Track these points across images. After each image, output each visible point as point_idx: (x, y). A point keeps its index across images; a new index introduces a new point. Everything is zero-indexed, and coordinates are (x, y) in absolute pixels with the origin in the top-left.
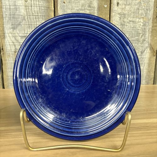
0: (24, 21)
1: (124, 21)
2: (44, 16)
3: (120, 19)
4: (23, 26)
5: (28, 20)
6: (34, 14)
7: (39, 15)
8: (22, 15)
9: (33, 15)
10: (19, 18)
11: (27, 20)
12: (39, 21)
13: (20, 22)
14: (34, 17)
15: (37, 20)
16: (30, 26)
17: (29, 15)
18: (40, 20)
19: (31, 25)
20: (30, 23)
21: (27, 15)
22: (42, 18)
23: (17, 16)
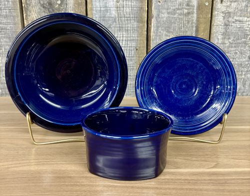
0: (114, 23)
1: (228, 21)
2: (137, 17)
3: (224, 18)
4: (113, 28)
5: (119, 22)
6: (126, 16)
7: (131, 16)
8: (112, 17)
9: (124, 17)
10: (109, 20)
11: (117, 22)
12: (131, 23)
13: (111, 25)
14: (126, 19)
15: (129, 22)
16: (121, 29)
17: (121, 17)
18: (132, 21)
19: (122, 27)
20: (121, 26)
21: (118, 17)
22: (134, 20)
23: (107, 18)
